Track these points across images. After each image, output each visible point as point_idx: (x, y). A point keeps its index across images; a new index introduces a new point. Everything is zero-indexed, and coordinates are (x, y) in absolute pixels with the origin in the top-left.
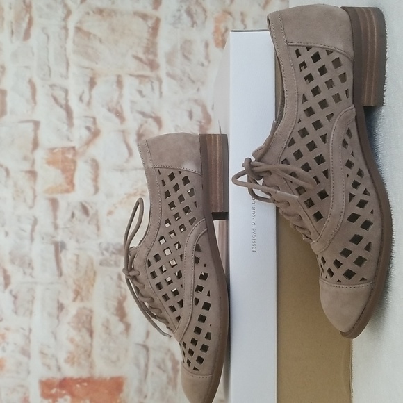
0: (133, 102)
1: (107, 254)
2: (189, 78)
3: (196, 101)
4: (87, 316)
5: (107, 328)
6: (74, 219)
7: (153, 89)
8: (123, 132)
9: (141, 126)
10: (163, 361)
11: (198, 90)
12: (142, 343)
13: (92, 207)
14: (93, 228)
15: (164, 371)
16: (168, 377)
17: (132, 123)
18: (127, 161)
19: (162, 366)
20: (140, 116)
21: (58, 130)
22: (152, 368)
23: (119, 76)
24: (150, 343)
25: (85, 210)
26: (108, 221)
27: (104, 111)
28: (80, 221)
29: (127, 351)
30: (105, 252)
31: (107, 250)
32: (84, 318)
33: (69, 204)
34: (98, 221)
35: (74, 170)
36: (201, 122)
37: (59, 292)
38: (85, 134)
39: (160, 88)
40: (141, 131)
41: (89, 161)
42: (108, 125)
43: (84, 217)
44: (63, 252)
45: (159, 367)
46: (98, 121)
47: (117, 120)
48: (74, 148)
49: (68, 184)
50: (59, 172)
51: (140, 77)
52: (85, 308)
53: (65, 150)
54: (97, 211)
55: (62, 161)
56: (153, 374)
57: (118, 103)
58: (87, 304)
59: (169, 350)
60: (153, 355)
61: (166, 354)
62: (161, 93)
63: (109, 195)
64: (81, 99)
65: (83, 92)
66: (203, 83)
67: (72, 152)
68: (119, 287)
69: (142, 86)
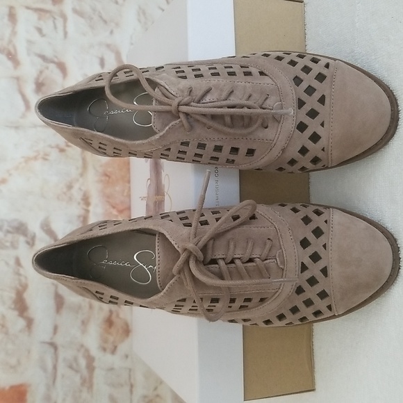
0: (30, 42)
2: (101, 17)
3: (108, 46)
5: (3, 326)
7: (55, 27)
9: (41, 72)
10: (76, 359)
11: (112, 32)
12: (47, 339)
15: (77, 371)
16: (81, 377)
17: (30, 68)
18: (23, 116)
19: (74, 365)
20: (39, 61)
22: (62, 369)
23: (11, 8)
24: (59, 340)
29: (29, 352)
39: (65, 27)
40: (41, 79)
45: (71, 367)
47: (9, 64)
51: (39, 11)
56: (63, 376)
57: (10, 42)
59: (82, 346)
60: (62, 354)
61: (79, 350)
62: (66, 34)
66: (117, 25)
68: (18, 274)
69: (42, 22)
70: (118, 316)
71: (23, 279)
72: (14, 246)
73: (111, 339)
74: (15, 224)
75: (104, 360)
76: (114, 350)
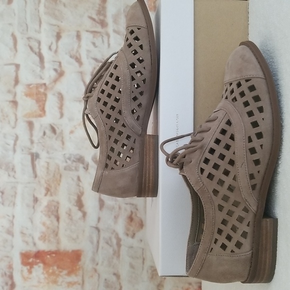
0: (88, 51)
1: (69, 162)
4: (55, 207)
5: (70, 215)
6: (46, 136)
7: (103, 41)
8: (81, 73)
10: (110, 238)
12: (95, 226)
13: (58, 128)
14: (59, 143)
15: (111, 246)
16: (113, 250)
17: (88, 66)
19: (110, 242)
20: (93, 62)
21: (33, 71)
22: (102, 243)
23: (78, 32)
24: (101, 226)
25: (53, 130)
26: (70, 138)
27: (67, 57)
28: (49, 137)
29: (84, 231)
30: (68, 161)
31: (69, 159)
32: (53, 208)
33: (41, 126)
34: (63, 138)
35: (45, 101)
37: (35, 189)
38: (53, 74)
39: (108, 41)
41: (56, 94)
42: (70, 67)
43: (53, 135)
44: (38, 160)
45: (107, 243)
46: (62, 65)
47: (77, 64)
48: (45, 84)
49: (41, 111)
50: (34, 101)
51: (94, 33)
52: (53, 201)
53: (38, 86)
54: (62, 131)
55: (36, 94)
56: (102, 248)
57: (77, 51)
58: (55, 198)
59: (114, 231)
60: (102, 235)
61: (112, 234)
62: (109, 45)
63: (71, 119)
64: (50, 48)
65: (52, 43)
67: (44, 87)
68: (79, 185)
69: (95, 39)
70: (136, 215)
71: (82, 189)
72: (77, 169)
73: (132, 229)
74: (78, 157)
75: (127, 241)
76: (133, 236)
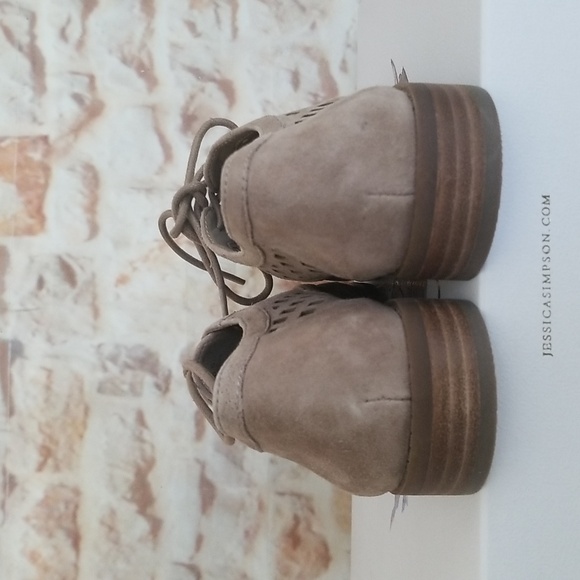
0: (175, 46)
1: (114, 369)
3: (307, 50)
4: (67, 503)
5: (111, 529)
6: (44, 292)
7: (218, 21)
8: (153, 108)
9: (192, 97)
11: (313, 26)
12: (185, 560)
13: (82, 268)
14: (84, 311)
17: (173, 91)
18: (161, 171)
20: (189, 78)
21: (12, 99)
24: (204, 561)
25: (68, 274)
26: (118, 297)
27: (114, 62)
28: (55, 295)
30: (109, 365)
31: (114, 359)
32: (62, 507)
33: (32, 260)
34: (95, 297)
35: (46, 186)
36: (316, 96)
37: (7, 451)
38: (71, 109)
39: (234, 19)
40: (192, 109)
41: (79, 169)
42: (120, 92)
43: (66, 287)
44: (18, 362)
46: (99, 83)
47: (141, 83)
48: (45, 139)
49: (32, 217)
50: (13, 188)
52: (62, 486)
53: (25, 143)
54: (94, 275)
55: (20, 166)
57: (143, 46)
58: (67, 477)
62: (235, 31)
63: (120, 243)
64: (63, 34)
65: (69, 21)
66: (323, 13)
67: (41, 147)
68: (141, 440)
69: (195, 12)
70: (309, 528)
71: (147, 448)
72: (135, 391)
73: (296, 569)
74: (140, 354)
